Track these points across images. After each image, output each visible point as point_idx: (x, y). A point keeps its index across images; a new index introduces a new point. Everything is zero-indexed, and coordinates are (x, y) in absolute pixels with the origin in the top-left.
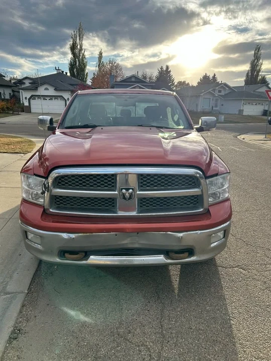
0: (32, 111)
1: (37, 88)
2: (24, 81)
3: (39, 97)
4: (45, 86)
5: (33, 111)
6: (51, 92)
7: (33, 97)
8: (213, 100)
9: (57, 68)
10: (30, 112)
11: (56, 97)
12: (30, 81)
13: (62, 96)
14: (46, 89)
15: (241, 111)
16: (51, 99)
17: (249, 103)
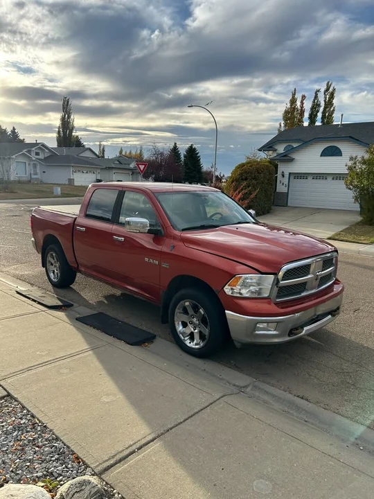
8: (29, 164)
15: (71, 181)
17: (79, 171)
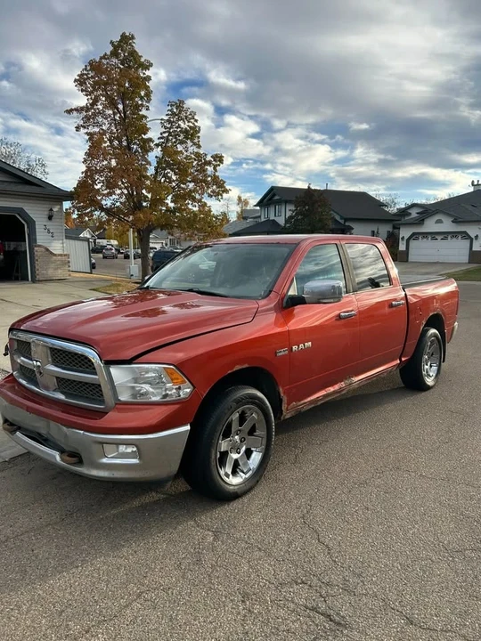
0: (410, 260)
1: (423, 220)
2: (409, 211)
3: (425, 235)
4: (437, 217)
5: (411, 258)
6: (447, 225)
7: (414, 236)
9: (476, 183)
10: (407, 261)
11: (454, 235)
12: (419, 210)
13: (465, 232)
14: (439, 221)
16: (445, 238)
